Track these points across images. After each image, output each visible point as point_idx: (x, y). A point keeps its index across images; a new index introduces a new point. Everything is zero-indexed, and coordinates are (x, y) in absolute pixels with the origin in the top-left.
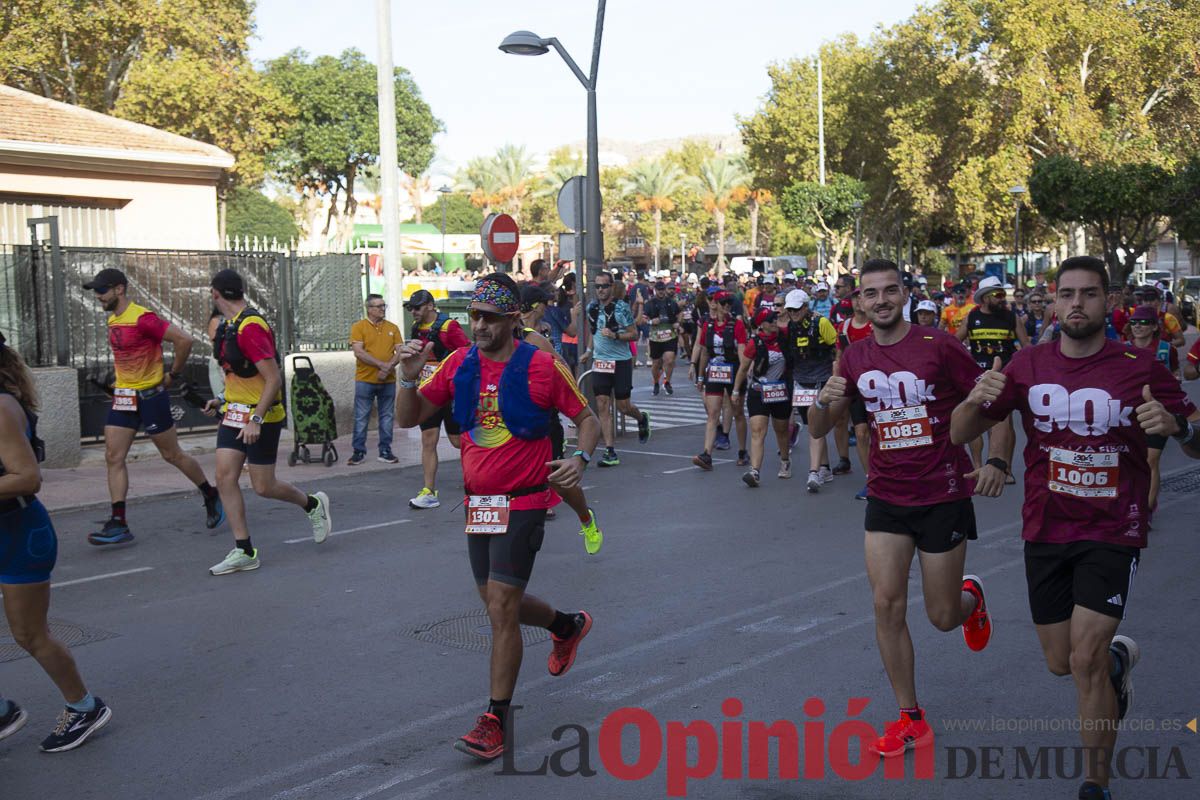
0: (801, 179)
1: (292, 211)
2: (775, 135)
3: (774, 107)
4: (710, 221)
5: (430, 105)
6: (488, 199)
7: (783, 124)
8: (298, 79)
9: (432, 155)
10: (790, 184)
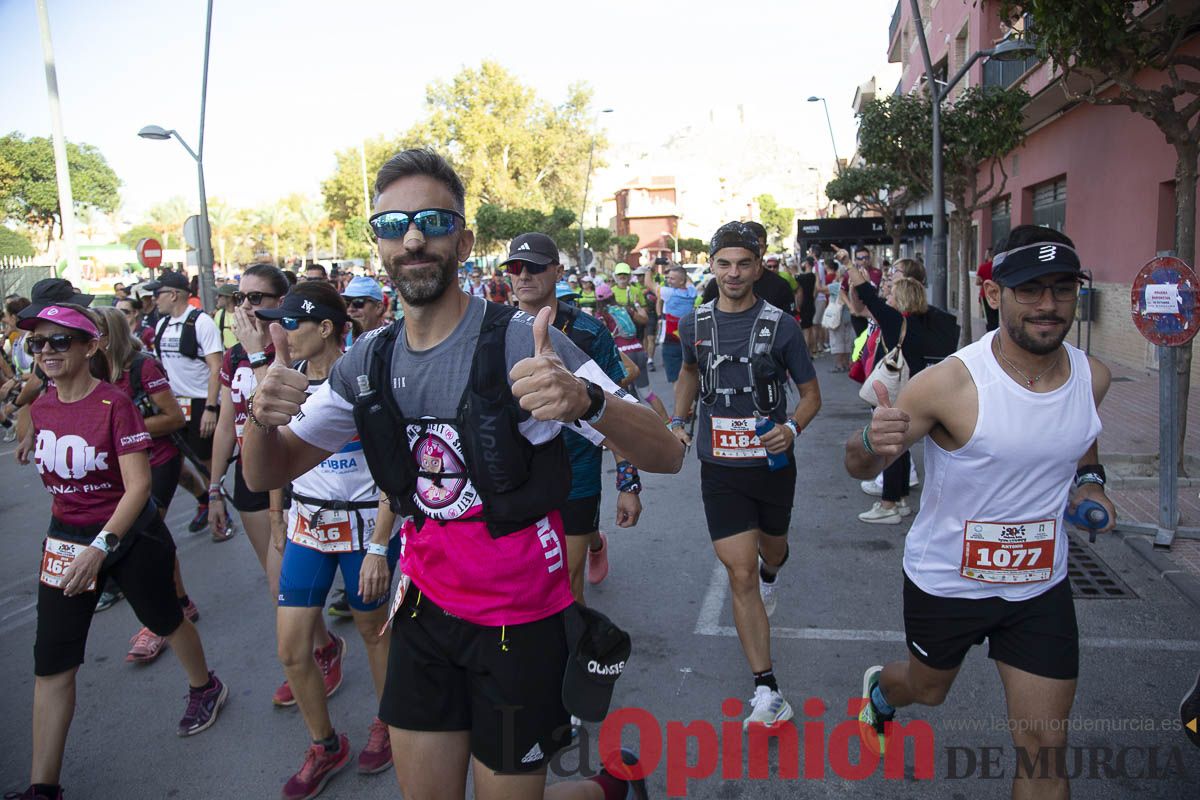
0: (356, 215)
1: (29, 238)
2: (339, 189)
3: (338, 173)
4: (308, 239)
5: (115, 170)
6: (165, 228)
7: (344, 183)
8: (18, 152)
9: (118, 201)
10: (350, 218)
